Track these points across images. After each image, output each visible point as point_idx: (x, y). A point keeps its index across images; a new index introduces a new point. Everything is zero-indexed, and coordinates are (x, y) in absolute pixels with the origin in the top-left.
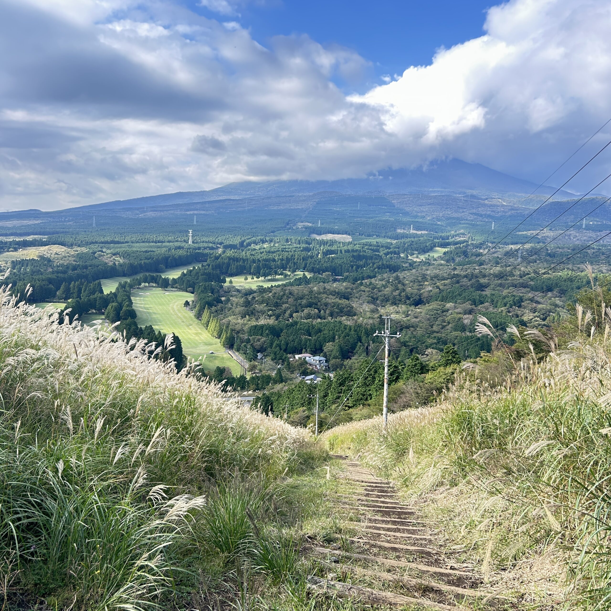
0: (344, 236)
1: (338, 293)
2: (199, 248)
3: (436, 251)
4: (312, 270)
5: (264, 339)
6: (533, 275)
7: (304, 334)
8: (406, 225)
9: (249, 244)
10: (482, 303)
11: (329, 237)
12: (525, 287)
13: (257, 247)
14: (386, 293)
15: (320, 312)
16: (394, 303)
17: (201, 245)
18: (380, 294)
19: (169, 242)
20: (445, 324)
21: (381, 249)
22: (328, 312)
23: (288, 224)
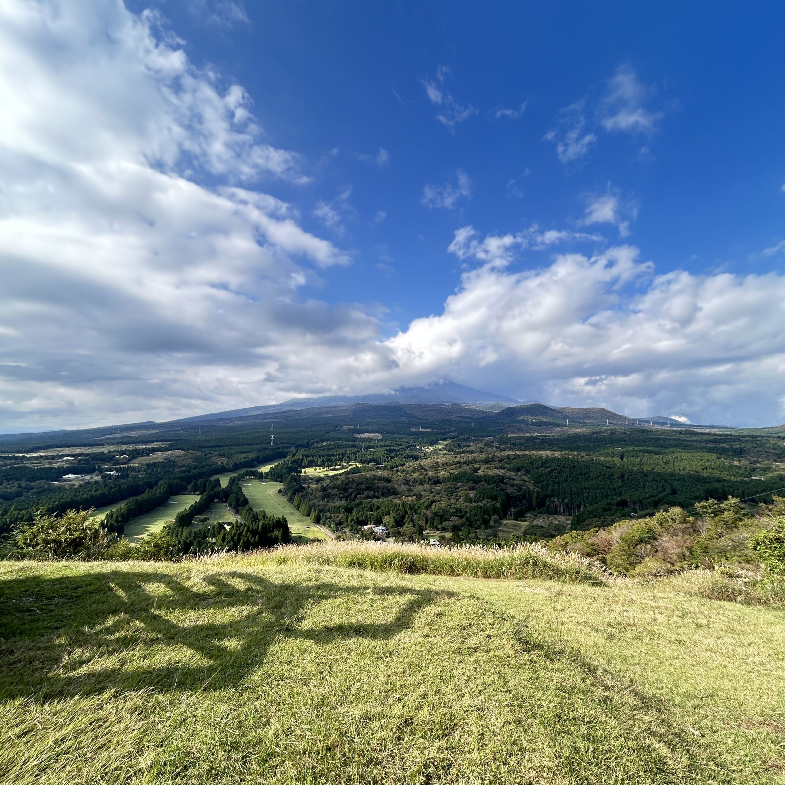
0: (377, 434)
1: (383, 478)
2: (279, 448)
3: (440, 444)
4: (361, 462)
5: (341, 516)
6: (506, 460)
7: (369, 511)
8: (417, 425)
9: (313, 444)
10: (480, 482)
11: (366, 435)
12: (503, 469)
13: (319, 445)
14: (415, 477)
15: (375, 492)
16: (421, 484)
17: (280, 446)
18: (411, 477)
19: (257, 444)
20: (458, 498)
21: (404, 444)
22: (380, 493)
23: (337, 427)
